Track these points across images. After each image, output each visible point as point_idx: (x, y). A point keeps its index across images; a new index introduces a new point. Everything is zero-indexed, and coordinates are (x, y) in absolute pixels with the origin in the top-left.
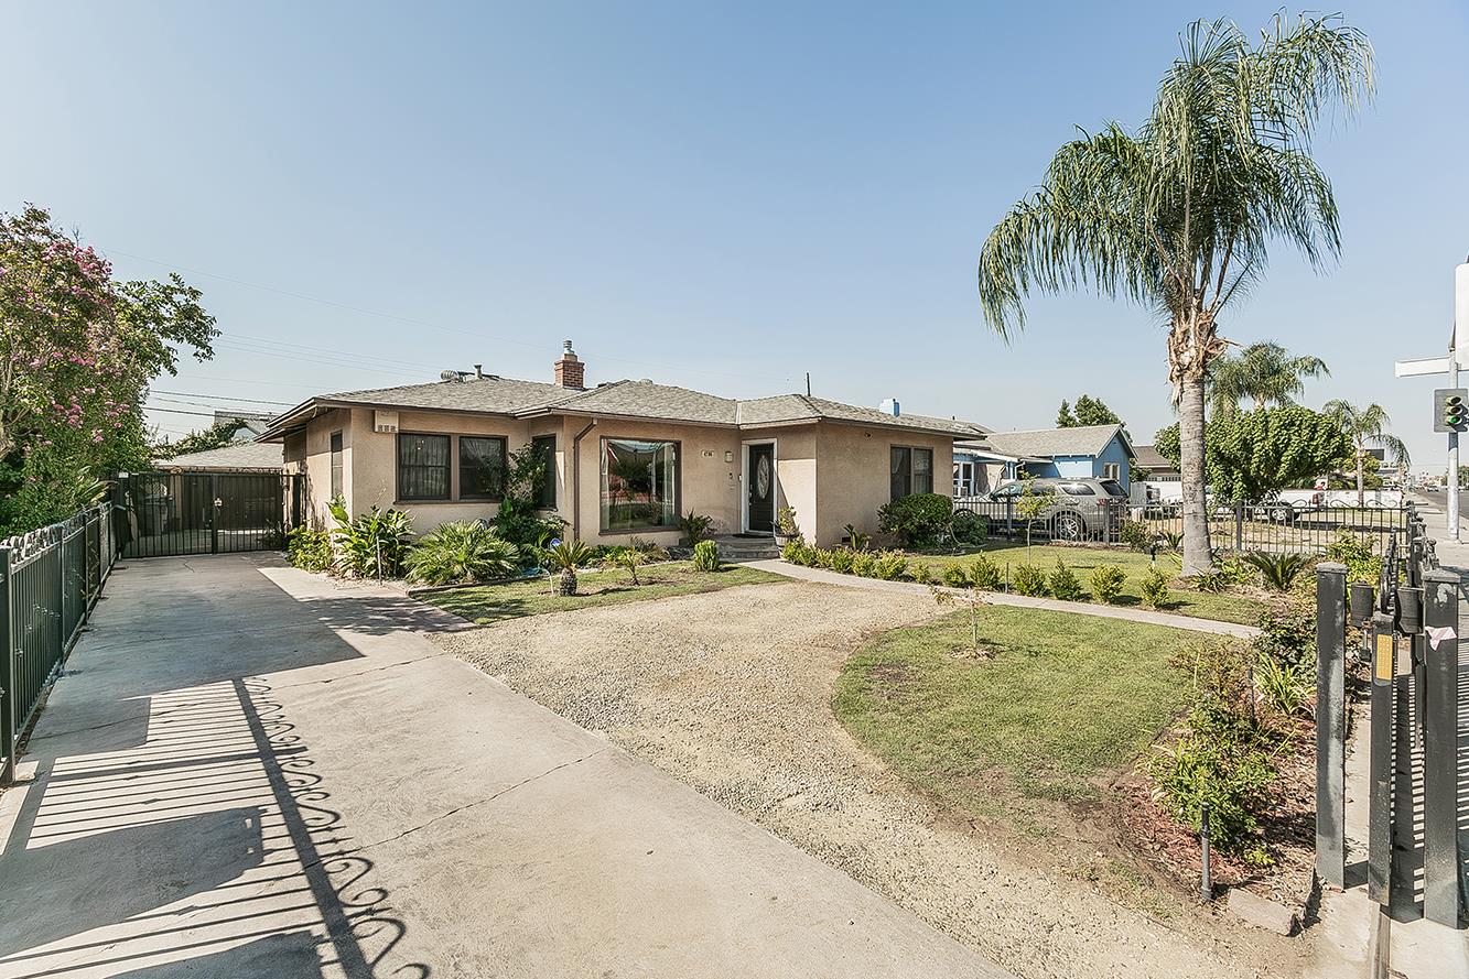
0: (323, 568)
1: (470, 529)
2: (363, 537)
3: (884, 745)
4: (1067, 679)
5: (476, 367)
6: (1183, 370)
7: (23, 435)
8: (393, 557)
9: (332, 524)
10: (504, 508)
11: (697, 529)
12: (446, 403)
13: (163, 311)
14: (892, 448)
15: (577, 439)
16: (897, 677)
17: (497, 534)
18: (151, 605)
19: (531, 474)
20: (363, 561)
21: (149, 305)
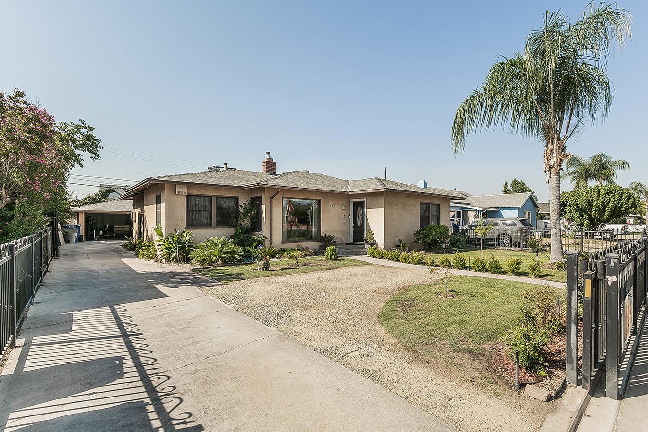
0: (151, 258)
1: (221, 240)
2: (170, 244)
3: (397, 333)
4: (484, 306)
5: (225, 164)
6: (551, 167)
7: (14, 195)
8: (184, 253)
9: (156, 238)
10: (237, 230)
11: (328, 241)
12: (210, 181)
13: (76, 137)
14: (421, 203)
15: (271, 198)
16: (409, 305)
17: (233, 243)
18: (71, 274)
19: (249, 215)
20: (170, 255)
21: (70, 134)
